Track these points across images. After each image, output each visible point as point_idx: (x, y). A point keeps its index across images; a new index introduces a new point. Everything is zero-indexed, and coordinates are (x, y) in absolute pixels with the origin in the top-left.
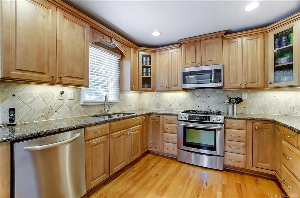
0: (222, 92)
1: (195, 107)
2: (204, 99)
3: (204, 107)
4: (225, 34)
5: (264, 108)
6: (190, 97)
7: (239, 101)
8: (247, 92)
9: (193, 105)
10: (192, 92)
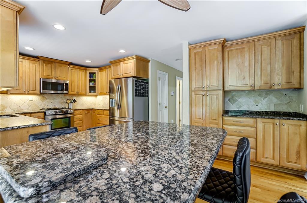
0: (63, 96)
1: (45, 107)
2: (52, 101)
3: (51, 106)
4: (70, 64)
5: (82, 105)
6: (41, 100)
7: (75, 101)
8: (76, 97)
9: (43, 105)
10: (42, 96)
